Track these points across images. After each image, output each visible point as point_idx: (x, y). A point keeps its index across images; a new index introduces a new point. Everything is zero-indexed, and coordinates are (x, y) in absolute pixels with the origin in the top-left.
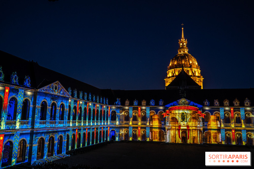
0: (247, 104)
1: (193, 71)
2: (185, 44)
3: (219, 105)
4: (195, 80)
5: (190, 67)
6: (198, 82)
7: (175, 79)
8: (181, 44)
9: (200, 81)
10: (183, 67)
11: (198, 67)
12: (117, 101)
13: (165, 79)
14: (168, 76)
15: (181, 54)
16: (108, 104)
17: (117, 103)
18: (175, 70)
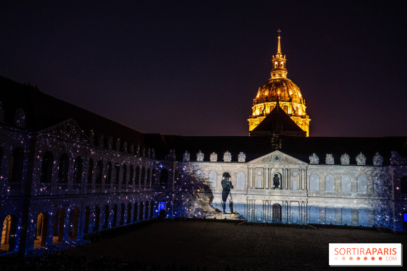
1: (294, 107)
2: (282, 63)
3: (333, 163)
4: (297, 122)
5: (289, 101)
6: (302, 125)
7: (265, 119)
8: (276, 63)
9: (305, 124)
12: (169, 153)
13: (248, 120)
14: (254, 115)
15: (276, 79)
16: (154, 158)
17: (169, 156)
18: (265, 105)
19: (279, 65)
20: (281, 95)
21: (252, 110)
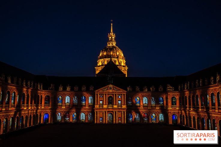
0: (161, 89)
1: (120, 61)
2: (113, 38)
3: (139, 91)
4: (121, 69)
5: (117, 58)
6: (123, 71)
7: (104, 67)
8: (110, 37)
9: (125, 70)
10: (111, 58)
11: (124, 58)
12: (51, 86)
13: (95, 68)
14: (98, 65)
15: (110, 46)
16: (42, 89)
17: (51, 88)
18: (104, 60)
19: (112, 39)
20: (112, 54)
21: (97, 62)
